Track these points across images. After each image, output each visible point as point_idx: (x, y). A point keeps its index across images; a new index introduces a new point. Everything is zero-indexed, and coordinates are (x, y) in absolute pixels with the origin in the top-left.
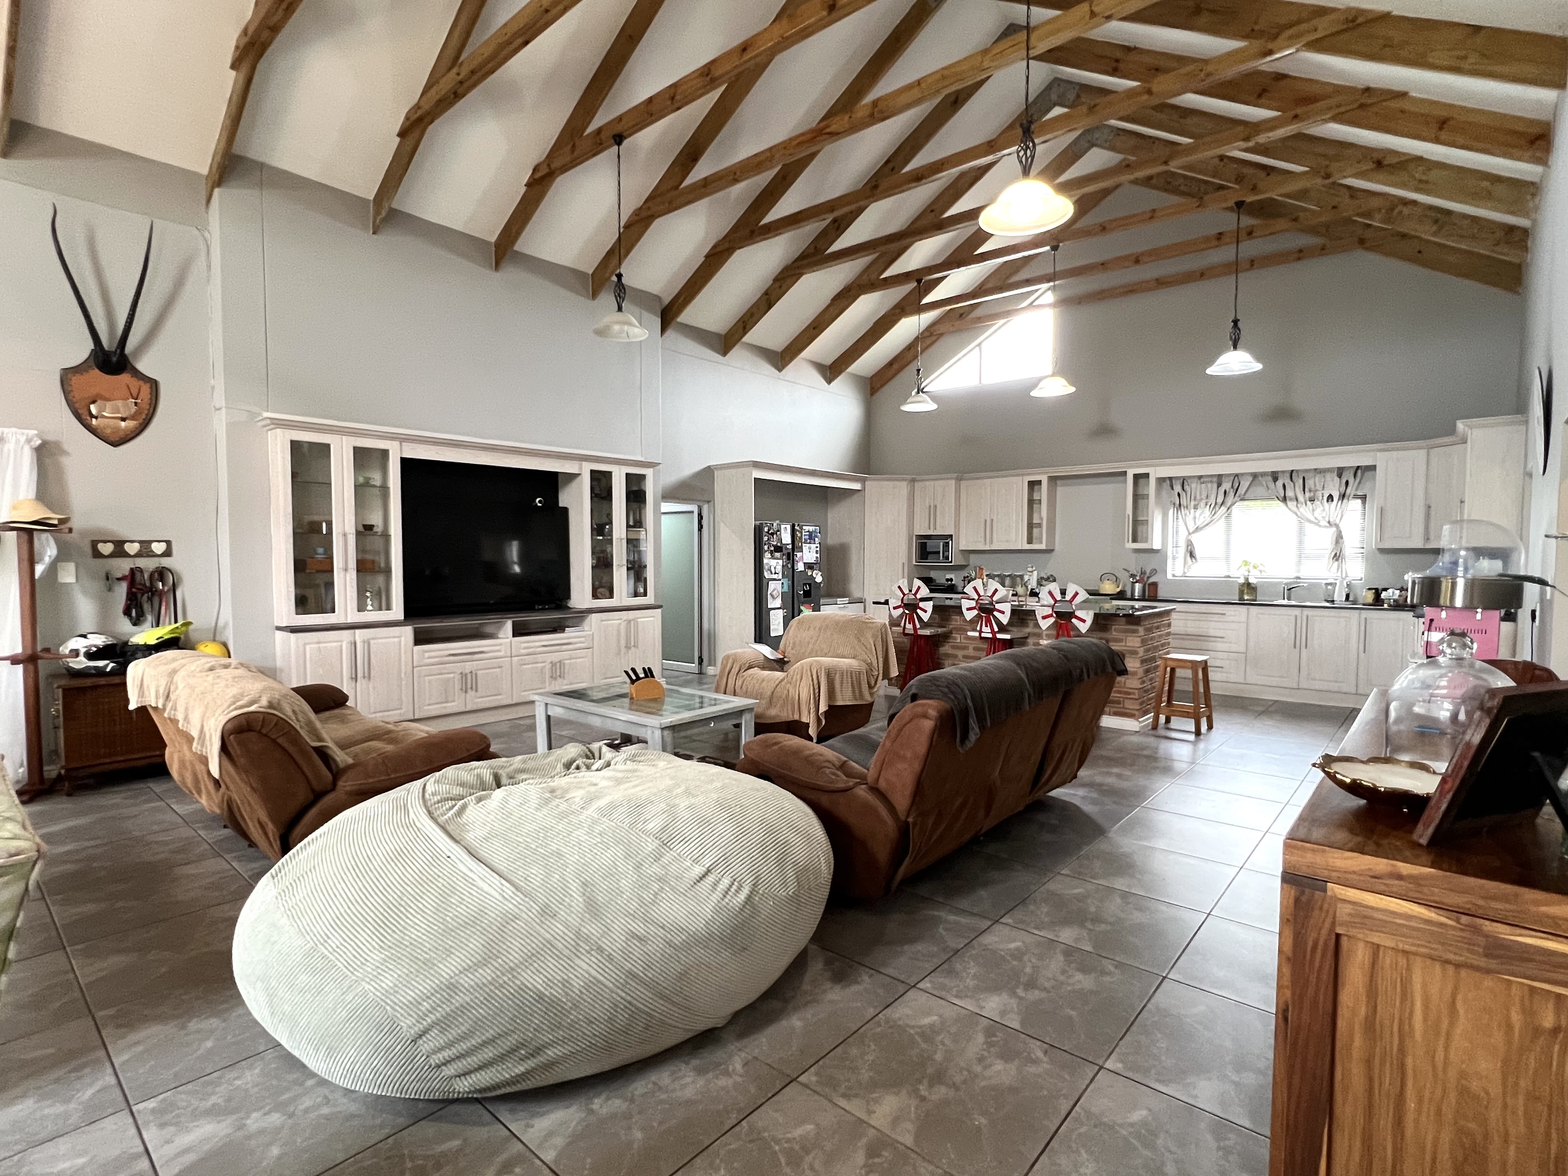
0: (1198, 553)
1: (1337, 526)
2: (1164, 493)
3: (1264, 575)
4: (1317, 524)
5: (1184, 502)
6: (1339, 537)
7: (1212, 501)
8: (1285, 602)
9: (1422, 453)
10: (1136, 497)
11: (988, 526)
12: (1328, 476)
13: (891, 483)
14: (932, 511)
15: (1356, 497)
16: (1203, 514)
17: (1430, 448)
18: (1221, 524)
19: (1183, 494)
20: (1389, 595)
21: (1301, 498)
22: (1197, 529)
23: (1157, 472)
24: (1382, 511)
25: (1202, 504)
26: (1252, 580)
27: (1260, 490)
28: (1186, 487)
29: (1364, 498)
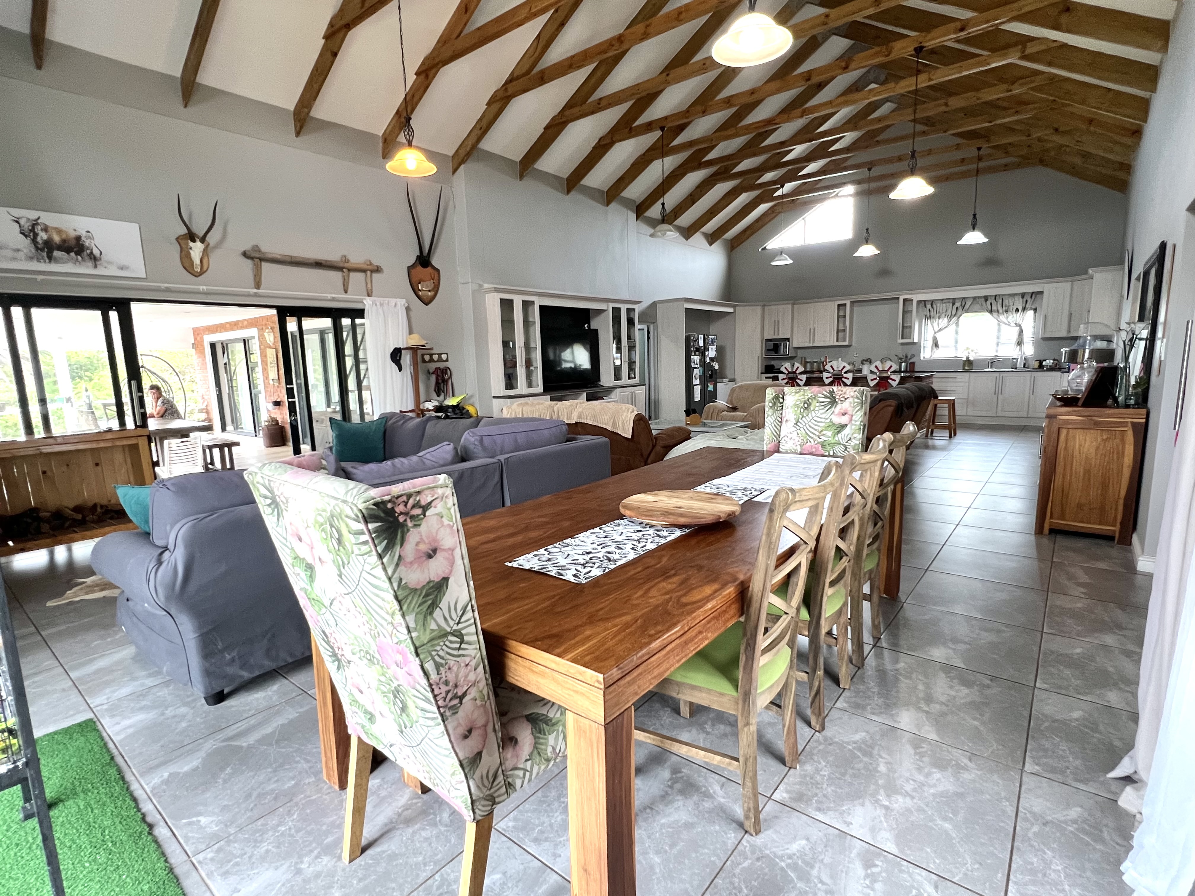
0: (939, 343)
1: (1020, 326)
2: (920, 309)
3: (978, 355)
4: (1009, 325)
5: (932, 314)
6: (1021, 332)
7: (949, 313)
8: (990, 370)
9: (1069, 285)
10: (904, 312)
11: (812, 332)
12: (1016, 298)
13: (751, 308)
14: (777, 324)
15: (1031, 309)
16: (944, 322)
17: (1072, 281)
18: (953, 327)
19: (932, 310)
20: (1049, 362)
21: (1001, 311)
22: (940, 330)
23: (916, 297)
24: (1045, 317)
25: (943, 315)
26: (971, 358)
27: (977, 307)
28: (934, 306)
29: (1035, 310)
